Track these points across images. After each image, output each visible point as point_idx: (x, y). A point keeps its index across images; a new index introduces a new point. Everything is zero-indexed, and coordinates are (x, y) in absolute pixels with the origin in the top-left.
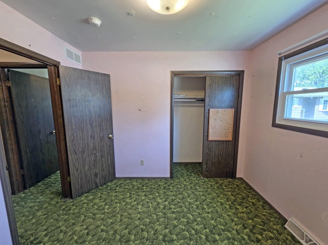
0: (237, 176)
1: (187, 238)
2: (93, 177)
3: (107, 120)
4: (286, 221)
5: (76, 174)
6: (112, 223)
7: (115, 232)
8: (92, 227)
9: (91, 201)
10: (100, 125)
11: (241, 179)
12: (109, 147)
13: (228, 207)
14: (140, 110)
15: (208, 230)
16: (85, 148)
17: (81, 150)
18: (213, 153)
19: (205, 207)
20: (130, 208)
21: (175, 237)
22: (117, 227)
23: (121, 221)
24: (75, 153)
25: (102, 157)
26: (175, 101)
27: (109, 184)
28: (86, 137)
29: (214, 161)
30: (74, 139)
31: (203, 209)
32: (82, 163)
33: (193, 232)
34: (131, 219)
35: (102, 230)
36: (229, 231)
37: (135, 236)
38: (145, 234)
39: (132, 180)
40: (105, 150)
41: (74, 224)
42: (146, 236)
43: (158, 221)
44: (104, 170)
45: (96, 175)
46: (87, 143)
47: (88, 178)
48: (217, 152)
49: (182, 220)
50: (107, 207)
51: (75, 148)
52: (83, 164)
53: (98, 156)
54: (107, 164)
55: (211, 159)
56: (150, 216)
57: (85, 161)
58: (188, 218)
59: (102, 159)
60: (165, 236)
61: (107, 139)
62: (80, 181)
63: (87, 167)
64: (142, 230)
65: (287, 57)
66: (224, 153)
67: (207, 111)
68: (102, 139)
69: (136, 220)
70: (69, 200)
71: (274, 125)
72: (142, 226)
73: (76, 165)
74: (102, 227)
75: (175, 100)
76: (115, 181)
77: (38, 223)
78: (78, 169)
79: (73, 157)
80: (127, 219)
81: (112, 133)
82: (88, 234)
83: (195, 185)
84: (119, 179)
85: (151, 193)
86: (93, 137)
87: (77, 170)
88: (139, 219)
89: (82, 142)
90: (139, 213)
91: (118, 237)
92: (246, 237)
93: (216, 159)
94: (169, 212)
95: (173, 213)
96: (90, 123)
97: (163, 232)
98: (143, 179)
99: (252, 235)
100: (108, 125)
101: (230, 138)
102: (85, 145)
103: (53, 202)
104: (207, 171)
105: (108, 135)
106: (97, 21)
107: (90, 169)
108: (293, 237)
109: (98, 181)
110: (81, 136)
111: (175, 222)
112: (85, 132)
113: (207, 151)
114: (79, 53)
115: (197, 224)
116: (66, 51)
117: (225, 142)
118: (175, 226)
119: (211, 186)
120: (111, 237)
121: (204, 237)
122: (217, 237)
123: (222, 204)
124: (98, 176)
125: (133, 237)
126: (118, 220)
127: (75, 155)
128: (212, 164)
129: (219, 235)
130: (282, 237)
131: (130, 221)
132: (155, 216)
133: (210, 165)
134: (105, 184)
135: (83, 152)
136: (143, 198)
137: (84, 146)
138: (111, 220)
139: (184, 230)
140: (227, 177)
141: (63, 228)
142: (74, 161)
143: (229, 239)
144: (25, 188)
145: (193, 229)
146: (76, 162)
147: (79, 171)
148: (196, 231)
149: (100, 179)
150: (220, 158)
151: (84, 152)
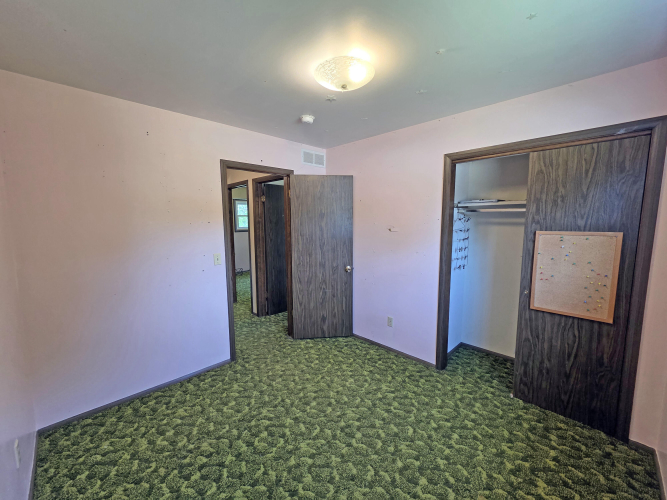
0: (633, 438)
1: (374, 448)
2: (319, 320)
3: (345, 243)
5: (299, 310)
6: (307, 379)
7: (304, 389)
8: (288, 373)
9: (307, 348)
10: (334, 250)
12: (345, 283)
14: (390, 230)
15: (417, 463)
16: (311, 278)
17: (307, 279)
18: (546, 346)
20: (338, 376)
21: (359, 435)
22: (309, 386)
23: (318, 382)
24: (300, 283)
25: (334, 296)
27: (341, 339)
28: (314, 264)
29: (547, 364)
30: (300, 263)
32: (306, 297)
33: (391, 449)
35: (294, 381)
37: (318, 404)
40: (339, 288)
41: (278, 362)
42: (328, 412)
43: (357, 407)
44: (335, 316)
45: (324, 319)
46: (315, 273)
47: (313, 320)
48: (557, 344)
49: (392, 427)
50: (317, 362)
51: (300, 276)
52: (308, 299)
53: (328, 294)
54: (340, 309)
55: (538, 357)
56: (354, 396)
57: (311, 296)
58: (404, 431)
59: (333, 299)
61: (343, 272)
62: (303, 320)
63: (312, 305)
64: (330, 404)
66: (581, 353)
67: (528, 235)
68: (335, 270)
69: (333, 391)
70: (290, 339)
72: (333, 401)
73: (301, 297)
74: (297, 378)
76: (350, 339)
77: (256, 348)
78: (302, 303)
79: (297, 287)
80: (325, 384)
81: (351, 264)
82: (281, 376)
83: (475, 399)
84: (358, 337)
85: (383, 373)
86: (323, 265)
87: (300, 305)
88: (338, 392)
89: (308, 269)
90: (344, 386)
91: (302, 395)
93: (554, 361)
94: (383, 406)
95: (388, 411)
96: (320, 245)
97: (351, 422)
101: (604, 316)
102: (312, 275)
103: (278, 336)
104: (525, 384)
105: (346, 266)
106: (308, 119)
107: (316, 308)
109: (325, 328)
110: (308, 261)
111: (378, 423)
112: (313, 257)
113: (527, 334)
114: (322, 152)
115: (410, 446)
116: (302, 154)
117: (585, 324)
118: (373, 426)
119: (519, 418)
120: (296, 391)
121: (400, 464)
122: (423, 481)
123: (501, 455)
124: (327, 322)
125: (314, 404)
126: (316, 380)
127: (300, 285)
128: (540, 371)
129: (432, 482)
131: (327, 388)
132: (358, 400)
133: (536, 373)
134: (335, 337)
135: (309, 282)
136: (366, 373)
138: (309, 377)
139: (379, 438)
141: (268, 361)
142: (298, 291)
144: (267, 314)
145: (396, 447)
146: (300, 294)
147: (303, 307)
148: (398, 451)
149: (329, 326)
150: (568, 365)
151: (311, 283)
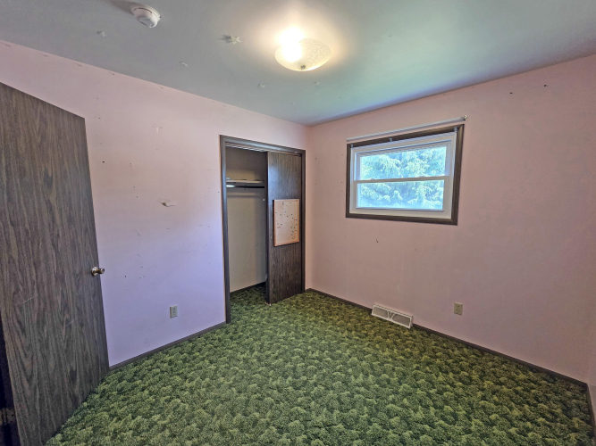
0: (306, 288)
1: (316, 370)
2: (67, 383)
3: (86, 230)
4: (370, 310)
5: (28, 393)
7: (222, 430)
10: (73, 245)
11: (310, 290)
12: (94, 296)
13: (323, 322)
14: (164, 204)
15: (327, 351)
16: (44, 310)
17: (35, 318)
18: (281, 263)
19: (304, 333)
20: (207, 391)
21: (305, 378)
24: (23, 331)
25: (82, 325)
26: (228, 188)
28: (45, 280)
29: (282, 275)
30: (18, 290)
31: (304, 336)
32: (40, 355)
33: (316, 361)
34: (227, 400)
36: (343, 341)
37: (258, 411)
38: (269, 400)
39: (155, 356)
40: (87, 308)
43: (268, 377)
45: (73, 376)
46: (49, 297)
47: (56, 391)
48: (284, 261)
49: (294, 358)
51: (21, 318)
52: (44, 357)
53: (74, 327)
55: (279, 273)
56: (252, 379)
57: (47, 347)
58: (299, 353)
59: (81, 332)
60: (293, 384)
61: (89, 279)
62: (38, 407)
65: (356, 145)
66: (291, 261)
67: (270, 203)
68: (78, 280)
69: (237, 396)
71: (348, 215)
73: (27, 363)
75: (228, 186)
78: (31, 376)
79: (19, 345)
80: (220, 405)
81: (97, 262)
83: (269, 317)
84: (118, 368)
86: (60, 279)
87: (29, 380)
88: (240, 392)
89: (36, 295)
90: (230, 386)
91: (234, 431)
92: (357, 338)
93: (284, 271)
94: (269, 360)
95: (277, 358)
96: (52, 240)
97: (287, 382)
98: (176, 344)
99: (359, 334)
100: (88, 245)
101: (297, 239)
102: (45, 303)
105: (91, 267)
107: (59, 365)
108: (381, 319)
109: (77, 390)
110: (34, 277)
111: (289, 365)
112: (43, 266)
115: (313, 352)
117: (292, 246)
119: (288, 309)
120: (223, 439)
121: (329, 359)
122: (340, 352)
123: (316, 322)
124: (78, 377)
125: (256, 415)
126: (206, 415)
127: (23, 338)
128: (279, 280)
129: (339, 348)
130: (376, 323)
131: (228, 403)
132: (258, 376)
133: (278, 282)
135: (41, 322)
136: (212, 367)
137: (42, 306)
138: (194, 425)
139: (306, 366)
140: (296, 293)
142: (22, 355)
143: (348, 347)
145: (314, 359)
146: (26, 356)
147: (35, 380)
148: (317, 358)
149: (81, 384)
150: (288, 269)
151: (44, 322)
